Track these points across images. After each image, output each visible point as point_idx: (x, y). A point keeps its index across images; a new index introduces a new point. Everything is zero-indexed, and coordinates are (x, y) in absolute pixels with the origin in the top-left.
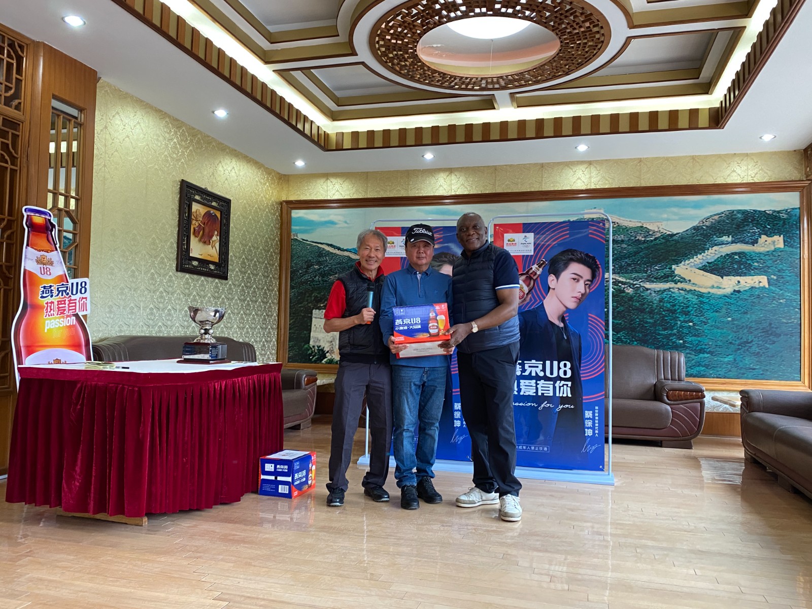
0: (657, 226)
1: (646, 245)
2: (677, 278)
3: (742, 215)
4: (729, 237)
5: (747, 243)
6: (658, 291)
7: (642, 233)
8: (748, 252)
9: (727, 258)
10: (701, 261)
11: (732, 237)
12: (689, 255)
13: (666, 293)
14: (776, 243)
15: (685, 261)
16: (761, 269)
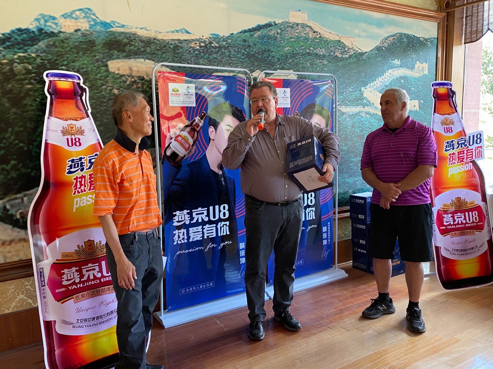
0: (351, 42)
1: (342, 63)
2: (365, 100)
3: (407, 39)
4: (398, 61)
5: (408, 68)
6: (352, 115)
7: (340, 48)
8: (409, 77)
9: (397, 82)
10: (381, 83)
11: (400, 61)
12: (373, 77)
13: (356, 117)
14: (424, 70)
15: (370, 83)
16: (415, 94)
